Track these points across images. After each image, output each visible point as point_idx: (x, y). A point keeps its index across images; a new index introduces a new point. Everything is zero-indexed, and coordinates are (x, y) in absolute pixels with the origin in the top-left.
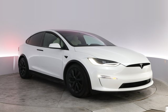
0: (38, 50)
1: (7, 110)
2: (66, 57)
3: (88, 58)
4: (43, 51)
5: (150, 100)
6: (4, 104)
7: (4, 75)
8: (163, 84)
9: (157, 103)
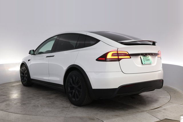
1: (13, 119)
5: (165, 109)
6: (10, 113)
8: (178, 92)
9: (172, 112)
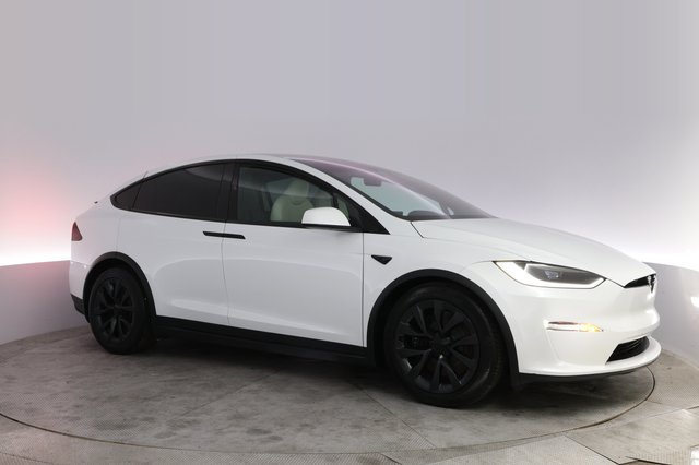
0: (206, 233)
2: (384, 260)
3: (494, 262)
4: (241, 237)
5: (632, 425)
7: (20, 342)
8: (680, 363)
9: (658, 435)
